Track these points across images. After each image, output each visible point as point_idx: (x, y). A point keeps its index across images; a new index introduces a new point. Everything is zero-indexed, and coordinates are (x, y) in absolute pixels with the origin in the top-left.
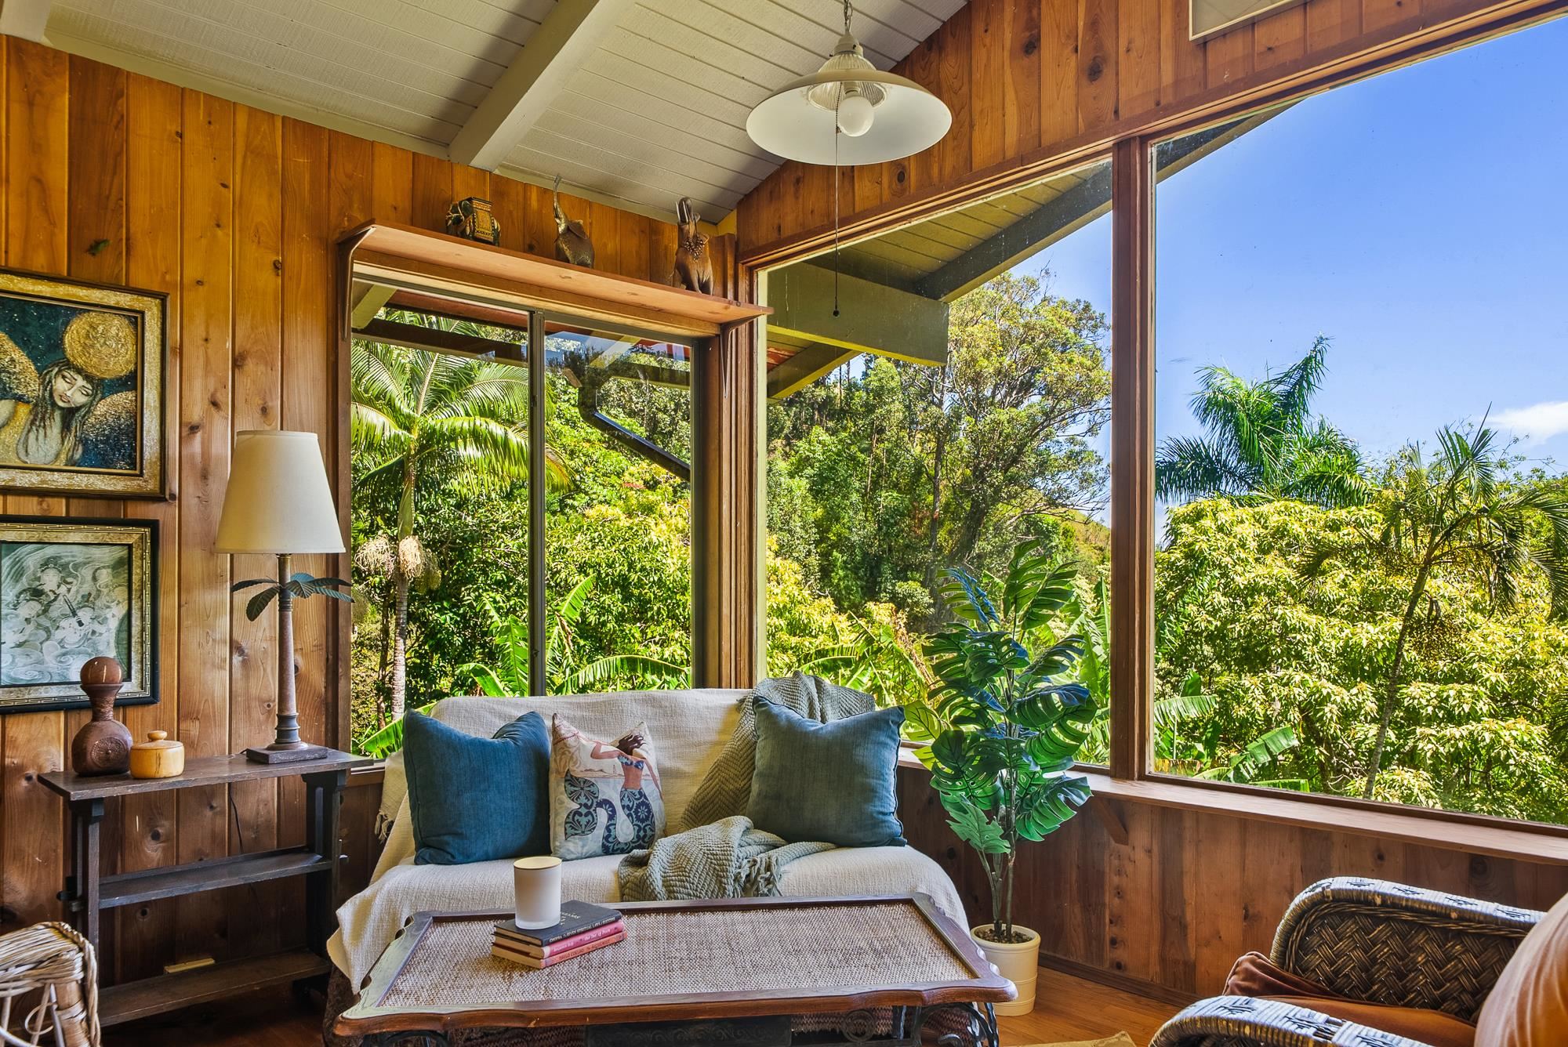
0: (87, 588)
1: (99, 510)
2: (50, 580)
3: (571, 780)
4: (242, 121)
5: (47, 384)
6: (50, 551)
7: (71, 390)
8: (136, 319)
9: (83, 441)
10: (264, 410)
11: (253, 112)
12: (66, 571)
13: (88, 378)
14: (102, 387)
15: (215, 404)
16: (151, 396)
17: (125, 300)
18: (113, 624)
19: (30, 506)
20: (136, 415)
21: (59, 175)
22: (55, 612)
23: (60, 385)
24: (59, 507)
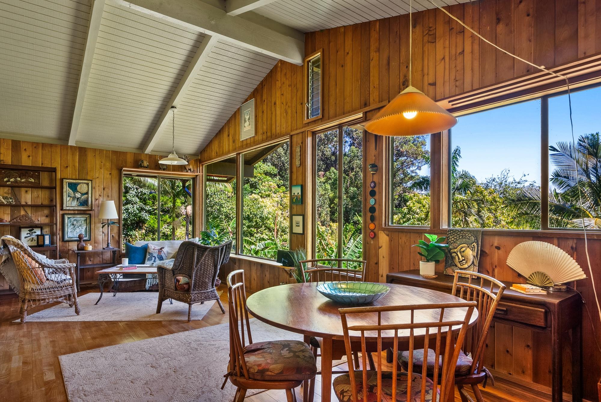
0: (80, 224)
1: (82, 212)
2: (75, 223)
3: (149, 253)
4: (105, 152)
5: (75, 194)
6: (75, 218)
7: (78, 195)
8: (88, 184)
9: (80, 202)
10: (108, 196)
11: (106, 151)
12: (77, 221)
13: (81, 193)
14: (83, 194)
15: (100, 196)
16: (90, 195)
17: (86, 182)
18: (84, 229)
19: (72, 212)
20: (88, 198)
21: (77, 164)
22: (76, 227)
23: (77, 195)
24: (77, 212)
